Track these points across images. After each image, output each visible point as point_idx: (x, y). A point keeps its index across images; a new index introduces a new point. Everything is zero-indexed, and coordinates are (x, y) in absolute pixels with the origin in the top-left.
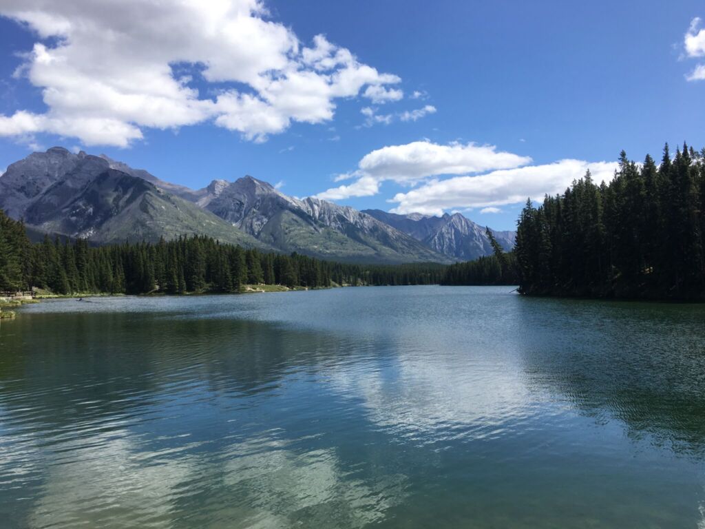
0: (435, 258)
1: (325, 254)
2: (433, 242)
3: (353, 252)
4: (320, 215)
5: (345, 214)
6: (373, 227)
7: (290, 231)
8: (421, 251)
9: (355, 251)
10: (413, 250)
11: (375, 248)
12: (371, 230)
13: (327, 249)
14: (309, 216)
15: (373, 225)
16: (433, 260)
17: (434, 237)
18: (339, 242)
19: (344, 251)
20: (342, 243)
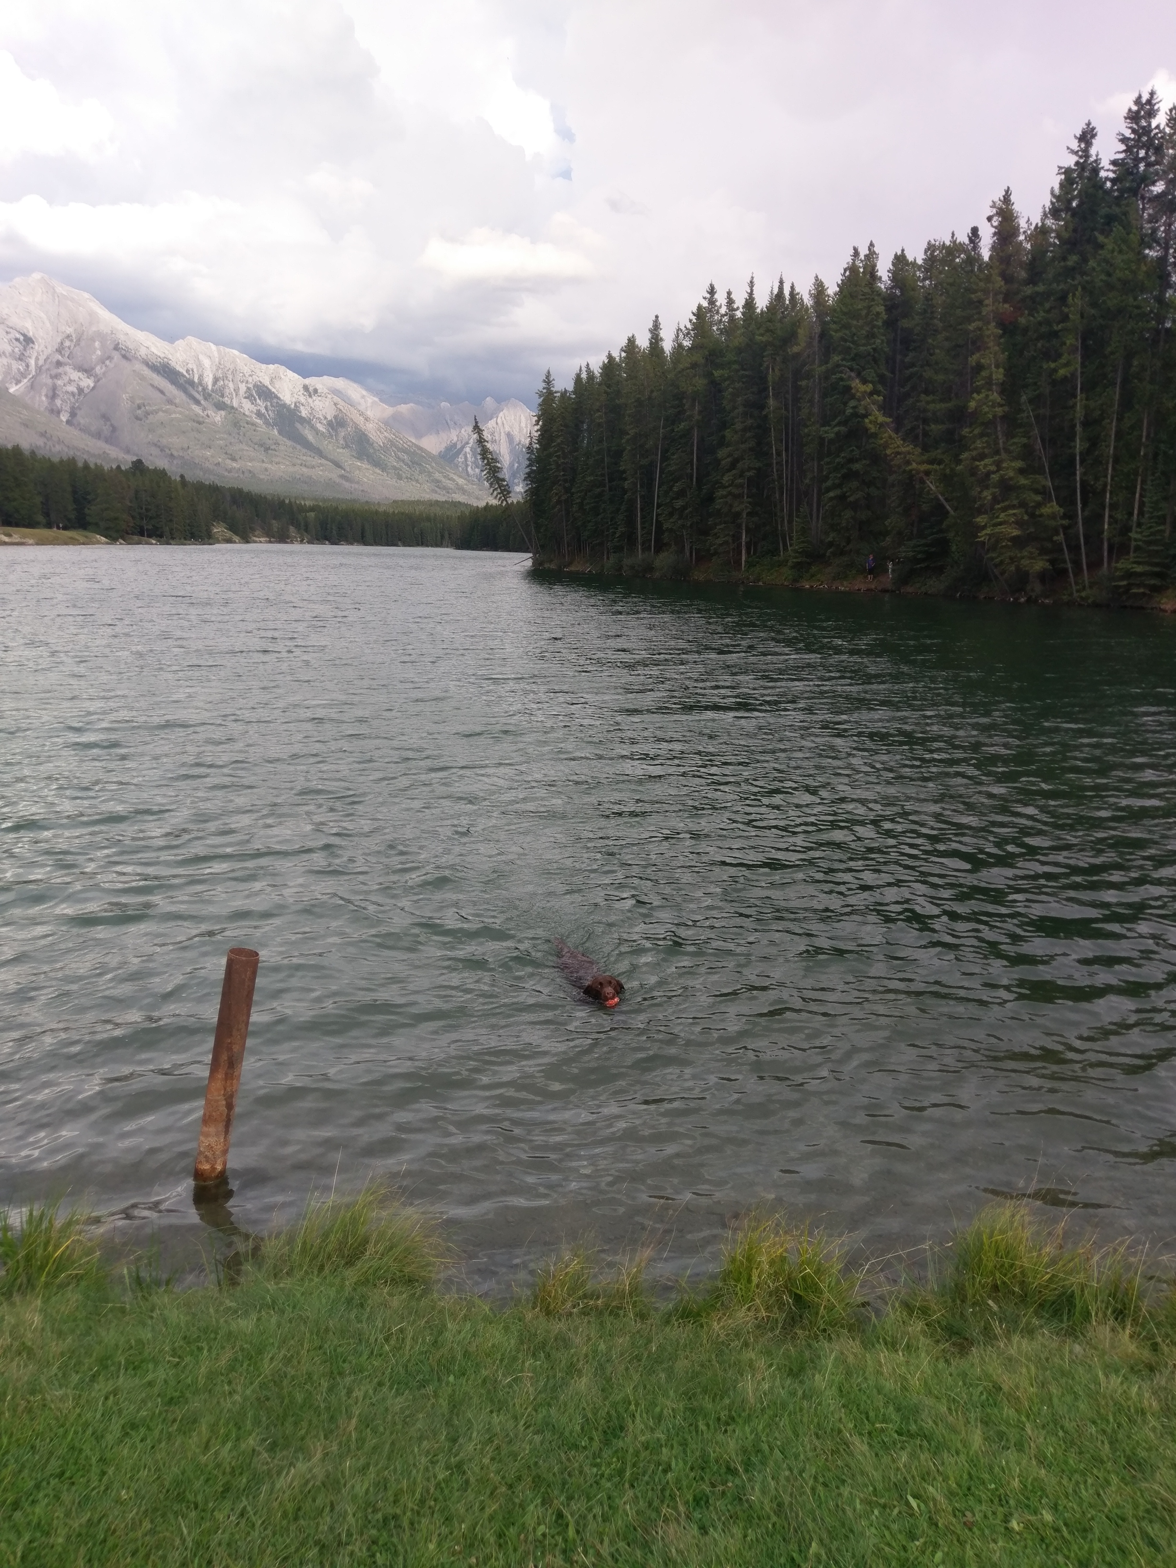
0: (464, 491)
1: (230, 471)
2: (461, 459)
3: (291, 469)
4: (216, 380)
5: (271, 382)
6: (335, 417)
7: (147, 414)
8: (437, 475)
9: (297, 468)
10: (421, 473)
11: (338, 465)
12: (330, 423)
13: (234, 459)
14: (191, 383)
15: (334, 413)
16: (459, 497)
17: (463, 447)
18: (261, 445)
19: (272, 467)
20: (267, 449)
